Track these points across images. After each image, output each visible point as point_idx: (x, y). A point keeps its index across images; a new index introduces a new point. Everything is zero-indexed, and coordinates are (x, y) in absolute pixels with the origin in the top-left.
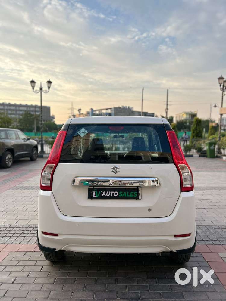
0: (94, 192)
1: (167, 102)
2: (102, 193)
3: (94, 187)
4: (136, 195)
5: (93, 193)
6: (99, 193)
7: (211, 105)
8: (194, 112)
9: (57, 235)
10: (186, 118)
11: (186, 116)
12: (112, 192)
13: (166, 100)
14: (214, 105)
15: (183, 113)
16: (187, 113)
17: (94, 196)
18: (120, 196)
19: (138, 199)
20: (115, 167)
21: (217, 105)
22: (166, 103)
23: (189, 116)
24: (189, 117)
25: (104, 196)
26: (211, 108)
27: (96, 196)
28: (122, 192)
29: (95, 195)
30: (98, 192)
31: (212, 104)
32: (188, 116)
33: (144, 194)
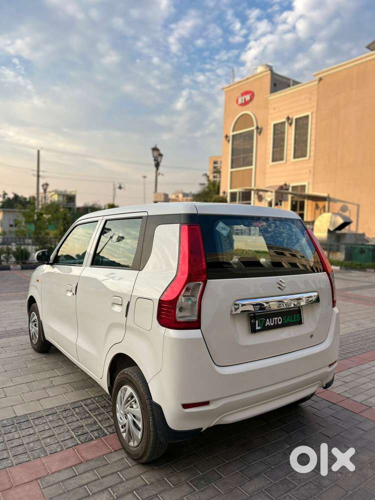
0: (257, 322)
1: (38, 171)
2: (265, 322)
3: (256, 314)
4: (299, 318)
5: (255, 322)
6: (263, 321)
7: (114, 185)
8: (71, 192)
9: (207, 403)
10: (58, 201)
11: (58, 197)
12: (276, 319)
13: (36, 168)
14: (118, 186)
15: (53, 193)
16: (59, 193)
17: (258, 328)
18: (284, 322)
19: (302, 323)
20: (280, 281)
21: (122, 186)
22: (36, 173)
23: (63, 198)
24: (64, 200)
25: (268, 325)
26: (114, 189)
27: (259, 328)
28: (286, 317)
29: (259, 326)
30: (261, 321)
31: (116, 184)
32: (61, 199)
33: (305, 316)
